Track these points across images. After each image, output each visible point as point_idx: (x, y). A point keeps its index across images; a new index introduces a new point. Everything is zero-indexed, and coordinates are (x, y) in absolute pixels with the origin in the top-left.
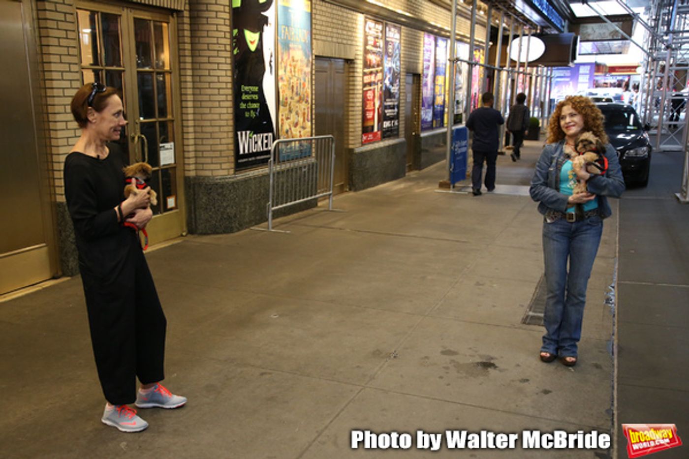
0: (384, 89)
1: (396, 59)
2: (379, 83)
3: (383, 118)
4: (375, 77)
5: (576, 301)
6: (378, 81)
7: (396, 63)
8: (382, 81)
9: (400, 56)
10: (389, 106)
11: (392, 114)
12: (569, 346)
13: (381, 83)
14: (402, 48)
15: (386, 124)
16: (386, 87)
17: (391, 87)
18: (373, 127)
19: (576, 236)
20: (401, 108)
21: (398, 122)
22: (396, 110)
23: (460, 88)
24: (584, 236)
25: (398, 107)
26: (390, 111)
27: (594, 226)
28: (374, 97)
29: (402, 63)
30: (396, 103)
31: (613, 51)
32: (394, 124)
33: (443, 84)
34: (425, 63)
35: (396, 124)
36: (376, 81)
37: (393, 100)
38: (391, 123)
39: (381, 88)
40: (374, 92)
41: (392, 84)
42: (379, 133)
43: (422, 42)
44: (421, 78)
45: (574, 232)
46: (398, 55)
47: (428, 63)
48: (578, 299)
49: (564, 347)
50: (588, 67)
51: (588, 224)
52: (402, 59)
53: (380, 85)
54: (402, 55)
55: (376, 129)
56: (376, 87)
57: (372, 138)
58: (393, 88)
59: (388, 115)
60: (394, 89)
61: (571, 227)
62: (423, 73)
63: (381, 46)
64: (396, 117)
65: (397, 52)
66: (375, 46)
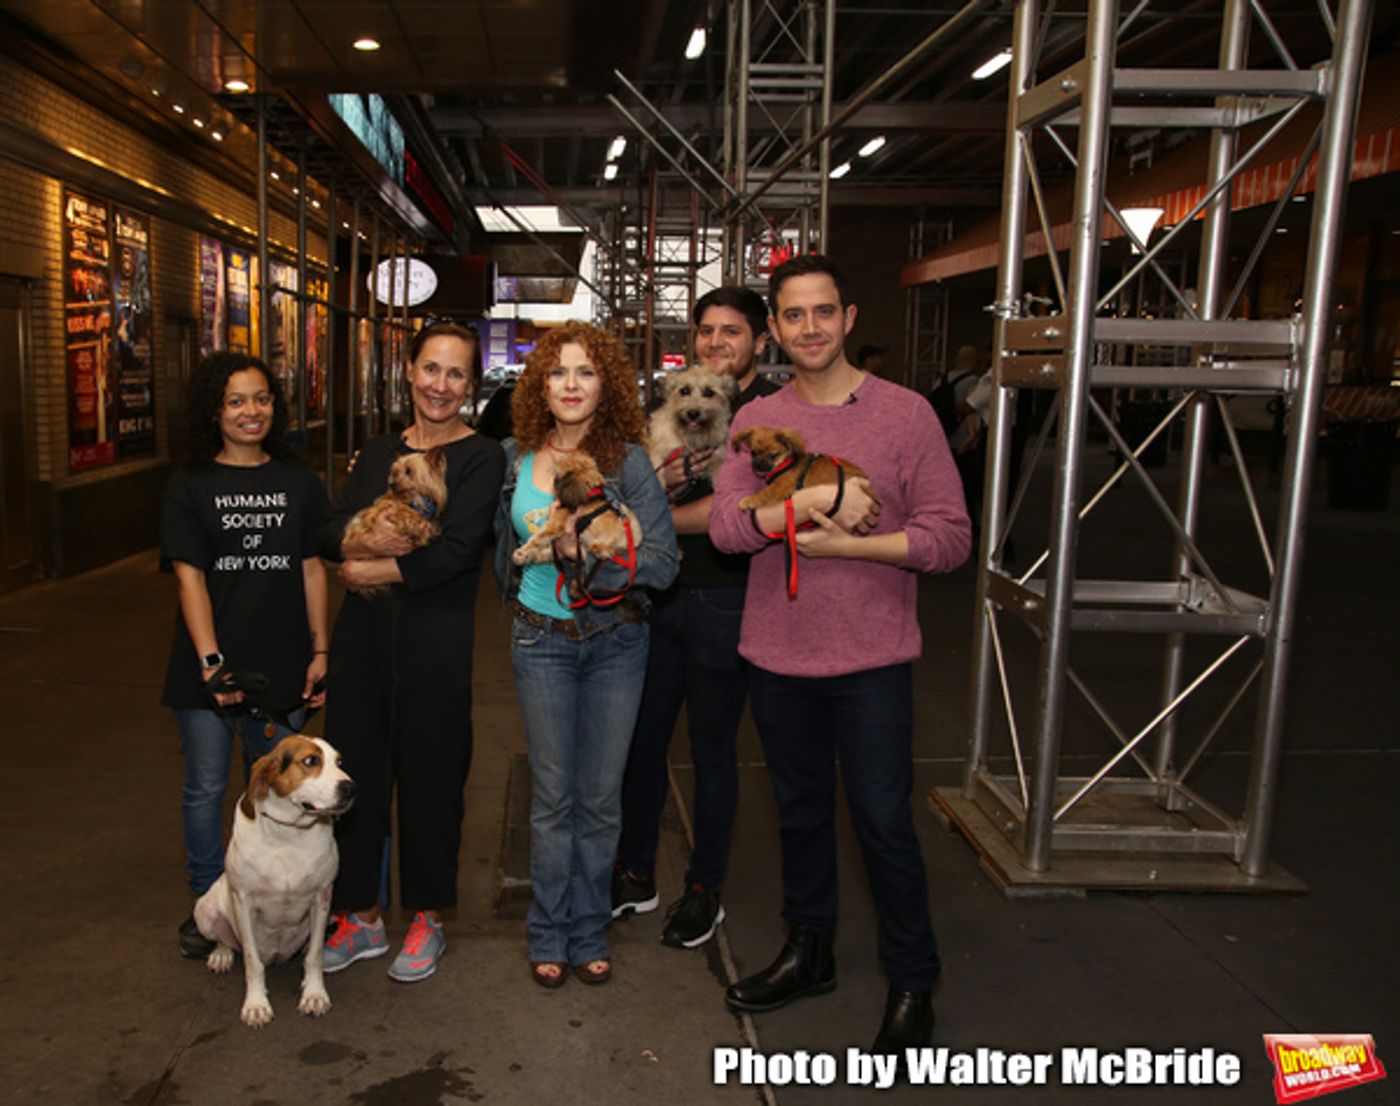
0: (116, 347)
1: (139, 286)
2: (105, 336)
3: (117, 412)
4: (95, 319)
5: (599, 826)
6: (103, 330)
7: (142, 293)
8: (111, 331)
9: (149, 279)
10: (132, 385)
11: (139, 404)
12: (591, 936)
13: (109, 336)
14: (154, 263)
15: (126, 426)
16: (121, 344)
17: (132, 344)
18: (95, 431)
19: (588, 674)
20: (159, 392)
21: (153, 422)
22: (147, 395)
23: (282, 353)
24: (607, 672)
25: (151, 387)
26: (133, 397)
27: (628, 648)
28: (94, 365)
29: (155, 293)
30: (145, 380)
31: (548, 297)
32: (143, 425)
33: (246, 343)
34: (205, 298)
35: (149, 424)
36: (98, 329)
37: (141, 373)
38: (136, 424)
39: (110, 345)
40: (93, 354)
41: (133, 337)
42: (110, 445)
43: (197, 255)
44: (200, 330)
45: (585, 663)
46: (145, 278)
47: (211, 298)
48: (603, 821)
49: (580, 939)
50: (505, 327)
51: (615, 643)
52: (154, 285)
53: (106, 340)
54: (154, 278)
55: (102, 437)
56: (98, 343)
57: (93, 457)
58: (138, 347)
59: (128, 405)
60: (140, 350)
61: (578, 652)
62: (202, 319)
63: (106, 255)
64: (149, 411)
65: (143, 269)
66: (90, 250)
